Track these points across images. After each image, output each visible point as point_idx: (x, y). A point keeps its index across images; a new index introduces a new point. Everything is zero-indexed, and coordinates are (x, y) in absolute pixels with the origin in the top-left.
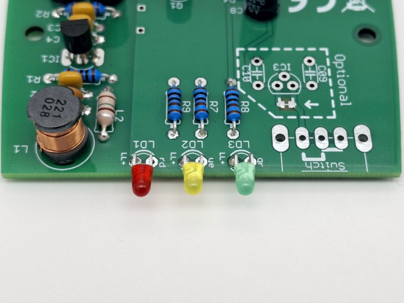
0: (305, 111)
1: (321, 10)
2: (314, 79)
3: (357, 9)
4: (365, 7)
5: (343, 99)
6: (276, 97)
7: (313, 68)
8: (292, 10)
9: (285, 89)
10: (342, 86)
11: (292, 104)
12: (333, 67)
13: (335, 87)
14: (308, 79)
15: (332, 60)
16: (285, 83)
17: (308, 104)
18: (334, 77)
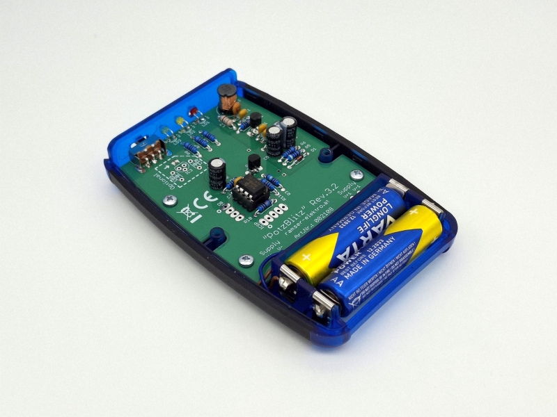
0: (167, 164)
1: (197, 199)
2: (174, 175)
3: (184, 209)
4: (182, 211)
5: (158, 176)
6: (181, 162)
7: (178, 179)
8: (207, 192)
9: (180, 166)
10: (163, 179)
11: (173, 163)
12: (172, 183)
13: (165, 178)
14: (176, 174)
15: (174, 185)
16: (182, 168)
17: (168, 167)
18: (168, 180)
